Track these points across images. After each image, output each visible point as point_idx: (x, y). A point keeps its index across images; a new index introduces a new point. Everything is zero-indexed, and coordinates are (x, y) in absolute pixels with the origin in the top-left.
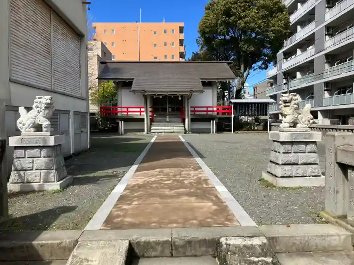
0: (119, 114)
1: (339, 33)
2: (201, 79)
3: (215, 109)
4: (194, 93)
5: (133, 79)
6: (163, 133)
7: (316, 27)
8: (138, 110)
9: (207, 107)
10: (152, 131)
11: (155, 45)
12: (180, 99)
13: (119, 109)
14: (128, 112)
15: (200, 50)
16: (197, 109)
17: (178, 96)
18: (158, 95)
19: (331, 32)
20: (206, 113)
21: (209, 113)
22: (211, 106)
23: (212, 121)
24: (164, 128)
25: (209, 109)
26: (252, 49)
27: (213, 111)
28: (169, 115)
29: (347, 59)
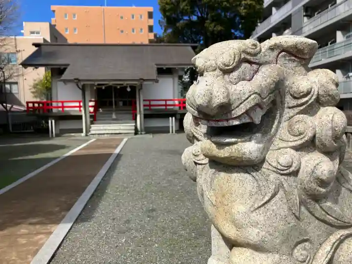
0: (54, 110)
1: (319, 13)
2: (157, 65)
3: (177, 102)
4: (145, 83)
5: (68, 65)
6: (106, 135)
7: (294, 6)
8: (77, 104)
9: (166, 100)
10: (92, 132)
11: (122, 31)
12: (129, 89)
13: (54, 104)
14: (63, 107)
15: (164, 33)
16: (152, 103)
17: (126, 87)
18: (99, 85)
19: (309, 13)
20: (164, 107)
21: (168, 107)
22: (172, 98)
23: (170, 118)
24: (109, 128)
25: (169, 103)
26: (219, 28)
27: (174, 105)
28: (116, 110)
29: (329, 43)
